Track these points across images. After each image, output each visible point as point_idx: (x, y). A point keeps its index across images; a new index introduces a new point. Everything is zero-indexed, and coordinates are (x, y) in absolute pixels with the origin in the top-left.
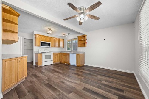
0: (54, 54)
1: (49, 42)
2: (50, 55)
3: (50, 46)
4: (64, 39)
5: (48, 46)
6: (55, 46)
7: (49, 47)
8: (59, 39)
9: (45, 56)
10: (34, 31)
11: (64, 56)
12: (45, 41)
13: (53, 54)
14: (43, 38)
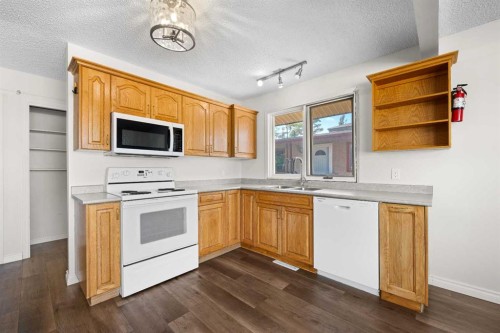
0: (205, 199)
1: (171, 126)
2: (181, 212)
3: (178, 148)
4: (256, 113)
5: (166, 148)
6: (208, 152)
7: (171, 152)
8: (232, 108)
9: (143, 217)
10: (69, 44)
11: (271, 215)
12: (144, 115)
13: (200, 201)
14: (130, 95)
